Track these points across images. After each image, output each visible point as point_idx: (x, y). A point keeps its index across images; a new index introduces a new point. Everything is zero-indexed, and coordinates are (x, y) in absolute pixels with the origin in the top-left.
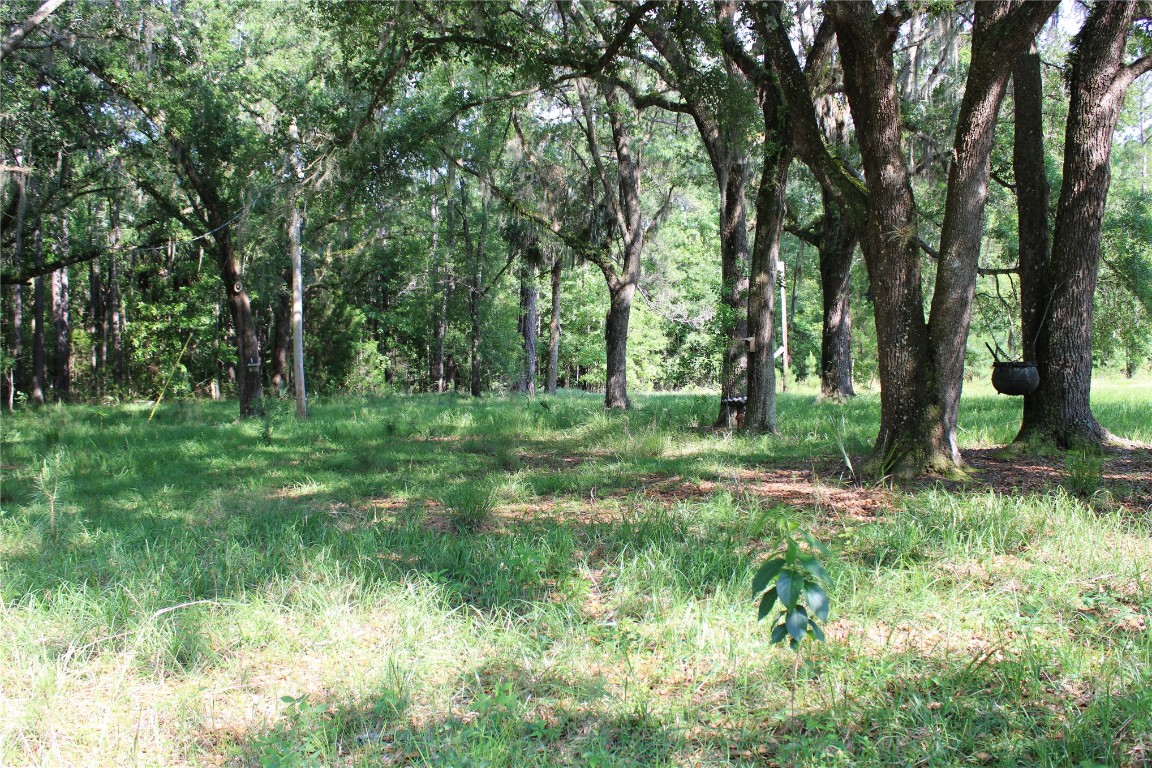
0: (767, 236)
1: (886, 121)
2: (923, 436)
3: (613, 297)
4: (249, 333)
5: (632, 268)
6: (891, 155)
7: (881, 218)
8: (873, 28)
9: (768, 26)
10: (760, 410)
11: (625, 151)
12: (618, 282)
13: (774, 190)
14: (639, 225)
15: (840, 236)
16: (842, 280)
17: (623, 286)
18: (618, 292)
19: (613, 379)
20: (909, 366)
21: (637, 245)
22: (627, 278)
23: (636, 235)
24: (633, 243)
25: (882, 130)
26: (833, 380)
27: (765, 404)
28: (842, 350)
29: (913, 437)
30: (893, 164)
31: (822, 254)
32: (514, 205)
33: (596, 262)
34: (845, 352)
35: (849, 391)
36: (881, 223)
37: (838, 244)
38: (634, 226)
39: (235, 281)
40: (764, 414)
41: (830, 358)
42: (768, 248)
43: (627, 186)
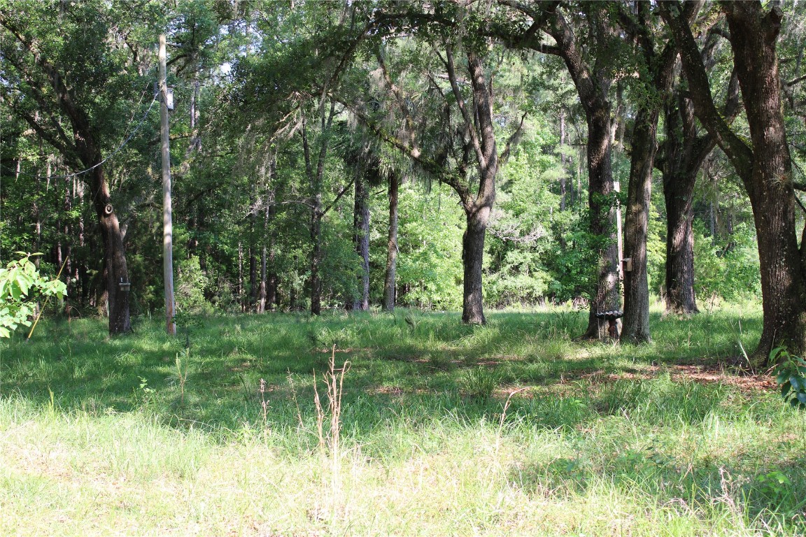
0: (642, 170)
1: (768, 93)
2: (799, 336)
3: (469, 219)
4: (119, 254)
5: (487, 191)
6: (773, 120)
7: (764, 168)
8: (762, 24)
9: (672, 14)
10: (637, 322)
11: (480, 80)
12: (475, 205)
13: (648, 130)
14: (494, 150)
15: (683, 161)
16: (686, 202)
17: (480, 208)
18: (474, 215)
19: (470, 297)
20: (787, 283)
21: (492, 170)
22: (483, 200)
23: (491, 160)
24: (488, 167)
25: (766, 99)
26: (678, 296)
27: (640, 316)
28: (685, 268)
29: (791, 337)
30: (774, 126)
31: (665, 177)
32: (378, 132)
33: (452, 185)
34: (689, 271)
35: (693, 308)
36: (764, 171)
37: (681, 168)
38: (489, 150)
39: (106, 203)
40: (640, 324)
41: (675, 275)
42: (643, 180)
43: (482, 114)
